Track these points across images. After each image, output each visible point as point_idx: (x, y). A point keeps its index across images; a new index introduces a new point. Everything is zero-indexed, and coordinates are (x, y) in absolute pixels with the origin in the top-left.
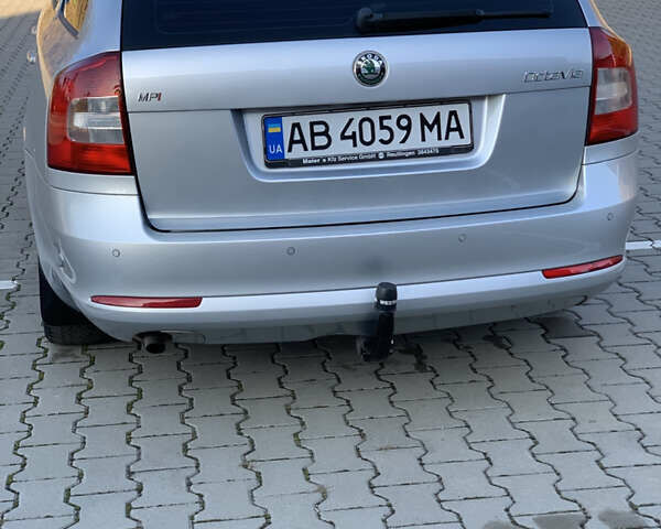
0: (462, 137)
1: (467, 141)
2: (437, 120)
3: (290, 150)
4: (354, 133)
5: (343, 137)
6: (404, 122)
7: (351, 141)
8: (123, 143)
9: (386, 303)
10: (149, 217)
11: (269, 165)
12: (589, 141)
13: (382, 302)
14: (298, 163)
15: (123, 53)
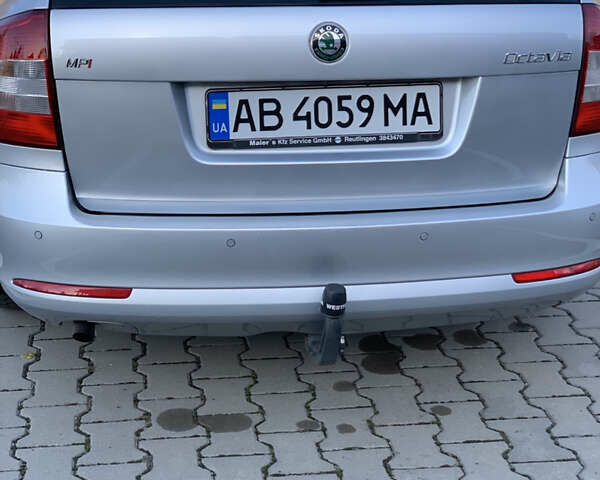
0: (430, 122)
1: (435, 127)
2: (403, 102)
3: (236, 130)
4: (309, 114)
5: (296, 118)
6: (365, 104)
7: (305, 122)
8: (49, 113)
9: (333, 307)
10: (77, 196)
11: (211, 146)
12: (574, 132)
13: (329, 306)
14: (244, 144)
15: (52, 12)
